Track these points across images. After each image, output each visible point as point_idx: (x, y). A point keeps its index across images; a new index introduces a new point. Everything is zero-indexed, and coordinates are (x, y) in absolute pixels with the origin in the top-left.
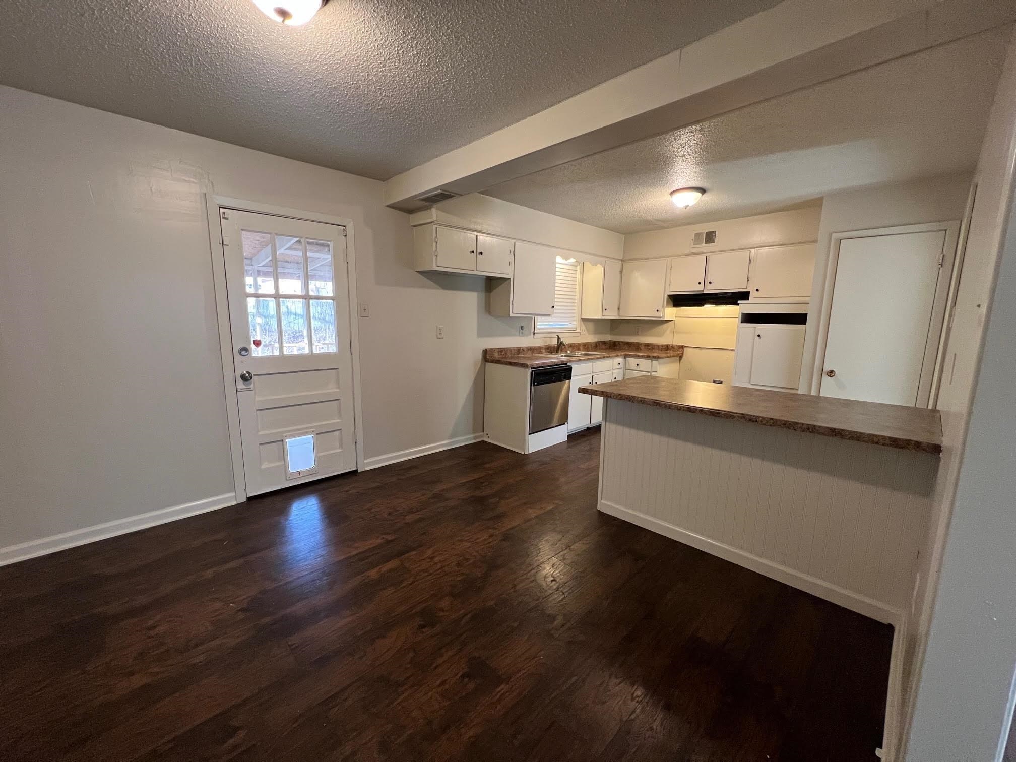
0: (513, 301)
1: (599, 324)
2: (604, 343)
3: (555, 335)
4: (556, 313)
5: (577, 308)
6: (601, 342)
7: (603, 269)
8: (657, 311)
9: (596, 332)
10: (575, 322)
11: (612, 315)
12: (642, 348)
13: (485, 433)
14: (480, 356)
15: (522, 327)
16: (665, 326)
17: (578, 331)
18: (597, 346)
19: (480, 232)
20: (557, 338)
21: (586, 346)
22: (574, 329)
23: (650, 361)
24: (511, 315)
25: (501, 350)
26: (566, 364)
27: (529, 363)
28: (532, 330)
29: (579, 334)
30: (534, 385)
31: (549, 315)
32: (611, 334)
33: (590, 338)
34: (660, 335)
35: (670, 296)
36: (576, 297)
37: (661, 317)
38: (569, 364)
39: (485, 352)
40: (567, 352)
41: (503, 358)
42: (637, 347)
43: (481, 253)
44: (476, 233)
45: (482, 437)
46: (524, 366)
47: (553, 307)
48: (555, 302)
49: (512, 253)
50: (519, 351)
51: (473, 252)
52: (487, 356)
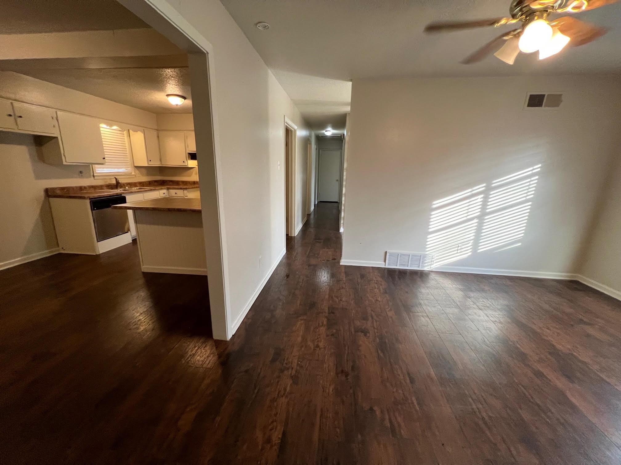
0: (64, 154)
1: (149, 170)
2: (155, 181)
3: (113, 177)
4: (107, 162)
5: (129, 159)
6: (153, 181)
7: (143, 134)
8: (184, 162)
9: (148, 174)
10: (129, 168)
11: (157, 164)
12: (181, 183)
13: (60, 247)
14: (42, 193)
15: (81, 172)
16: (191, 170)
17: (133, 174)
18: (150, 184)
19: (15, 100)
20: (115, 179)
21: (142, 184)
22: (130, 173)
23: (183, 190)
24: (65, 163)
25: (62, 189)
26: (121, 195)
27: (86, 196)
28: (92, 174)
29: (134, 176)
30: (94, 210)
31: (102, 164)
32: (161, 176)
33: (145, 179)
34: (190, 176)
35: (189, 154)
36: (127, 152)
37: (186, 166)
38: (123, 195)
39: (47, 191)
40: (126, 188)
41: (65, 194)
42: (177, 183)
43: (21, 117)
44: (11, 101)
45: (58, 250)
46: (84, 198)
47: (104, 158)
48: (104, 154)
49: (55, 118)
50: (81, 188)
51: (10, 115)
52: (49, 193)
